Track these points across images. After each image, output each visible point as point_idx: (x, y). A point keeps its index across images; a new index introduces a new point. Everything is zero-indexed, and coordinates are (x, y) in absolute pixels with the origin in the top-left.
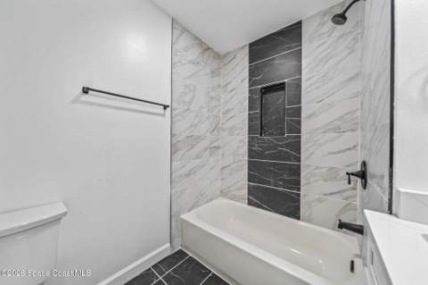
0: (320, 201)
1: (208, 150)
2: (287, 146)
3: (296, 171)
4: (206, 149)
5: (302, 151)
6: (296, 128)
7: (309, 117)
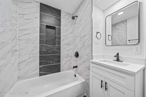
0: (65, 64)
1: (11, 52)
2: (57, 49)
3: (59, 57)
4: (9, 52)
5: (61, 50)
6: (59, 43)
7: (63, 40)
